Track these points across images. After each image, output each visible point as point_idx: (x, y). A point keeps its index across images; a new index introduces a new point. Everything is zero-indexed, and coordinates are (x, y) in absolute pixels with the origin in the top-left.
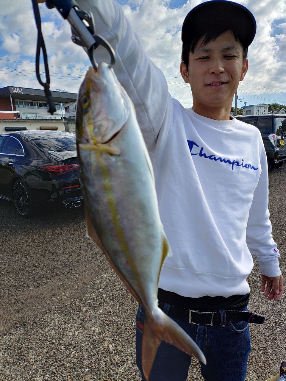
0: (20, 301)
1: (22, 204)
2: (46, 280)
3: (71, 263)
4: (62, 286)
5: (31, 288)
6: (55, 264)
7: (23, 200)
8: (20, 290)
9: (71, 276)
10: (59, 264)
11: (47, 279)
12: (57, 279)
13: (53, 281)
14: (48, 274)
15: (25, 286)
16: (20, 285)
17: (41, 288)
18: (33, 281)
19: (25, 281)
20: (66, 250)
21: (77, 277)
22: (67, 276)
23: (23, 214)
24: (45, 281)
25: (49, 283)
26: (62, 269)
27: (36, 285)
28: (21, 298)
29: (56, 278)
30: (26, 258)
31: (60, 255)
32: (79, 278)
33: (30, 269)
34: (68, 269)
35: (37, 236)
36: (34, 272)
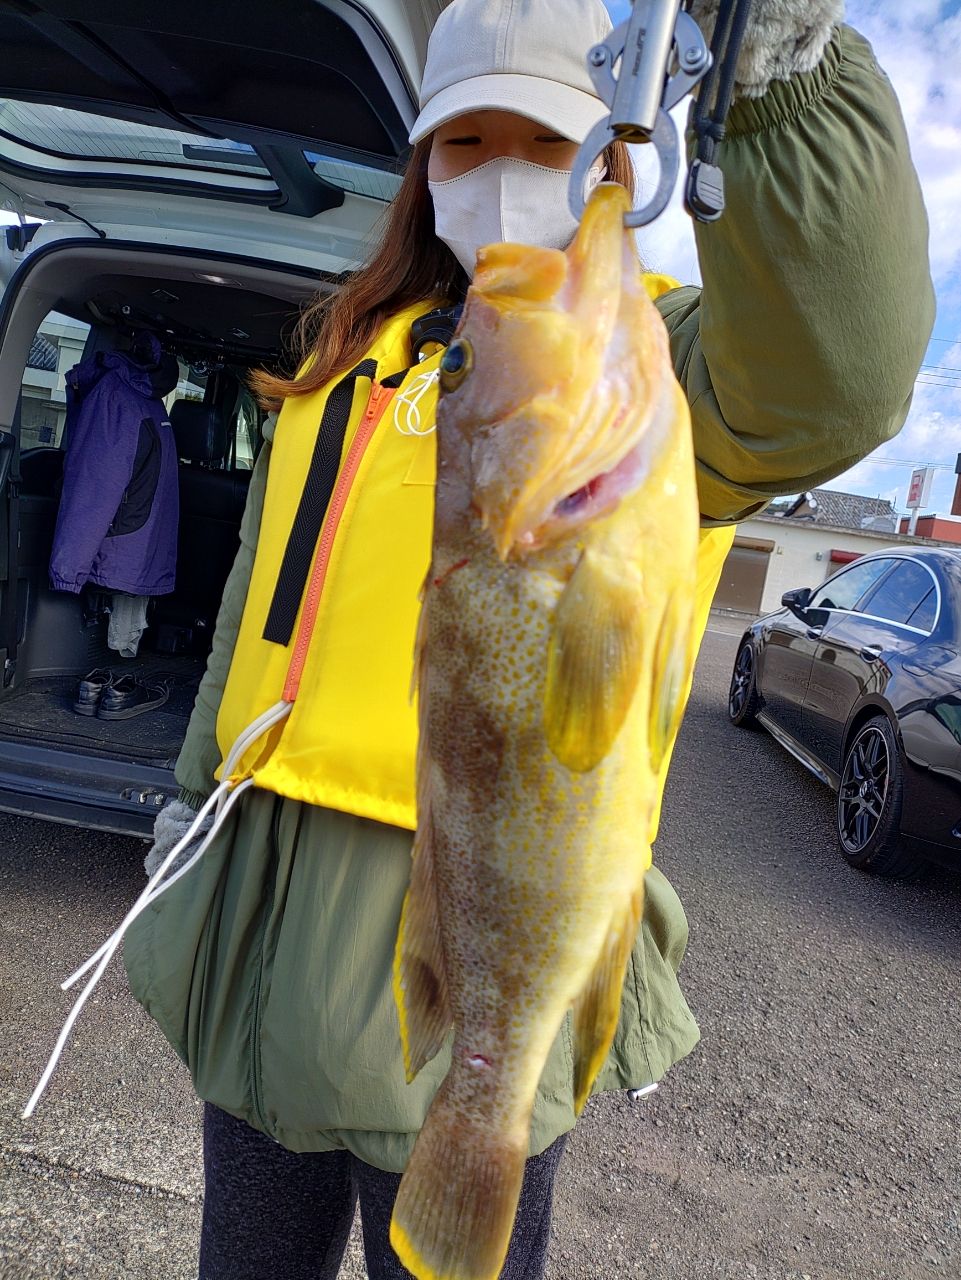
0: (627, 1170)
1: (861, 809)
2: (778, 1155)
3: (930, 1156)
4: (827, 1232)
5: (700, 1149)
6: (857, 1110)
7: (868, 797)
8: (660, 1123)
9: (893, 1219)
10: (874, 1120)
11: (783, 1154)
12: (826, 1183)
13: (803, 1181)
14: (800, 1132)
15: (688, 1121)
16: (672, 1107)
17: (739, 1176)
18: (728, 1125)
19: (700, 1103)
20: (936, 1079)
21: (917, 1245)
22: (876, 1202)
23: (850, 846)
24: (770, 1159)
25: (782, 1178)
26: (874, 1154)
27: (726, 1149)
28: (643, 1162)
29: (824, 1177)
30: (765, 1013)
31: (899, 1081)
32: (927, 1255)
33: (745, 1065)
34: (899, 1172)
35: (853, 952)
36: (755, 1088)
